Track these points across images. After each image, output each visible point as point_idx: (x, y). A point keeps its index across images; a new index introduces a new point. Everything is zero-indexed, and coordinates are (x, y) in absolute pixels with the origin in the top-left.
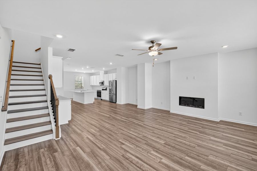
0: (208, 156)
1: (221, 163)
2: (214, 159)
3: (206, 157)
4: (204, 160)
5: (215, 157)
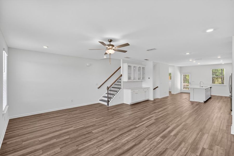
0: (60, 148)
1: (48, 151)
2: (55, 150)
3: (61, 146)
4: (59, 144)
5: (56, 152)
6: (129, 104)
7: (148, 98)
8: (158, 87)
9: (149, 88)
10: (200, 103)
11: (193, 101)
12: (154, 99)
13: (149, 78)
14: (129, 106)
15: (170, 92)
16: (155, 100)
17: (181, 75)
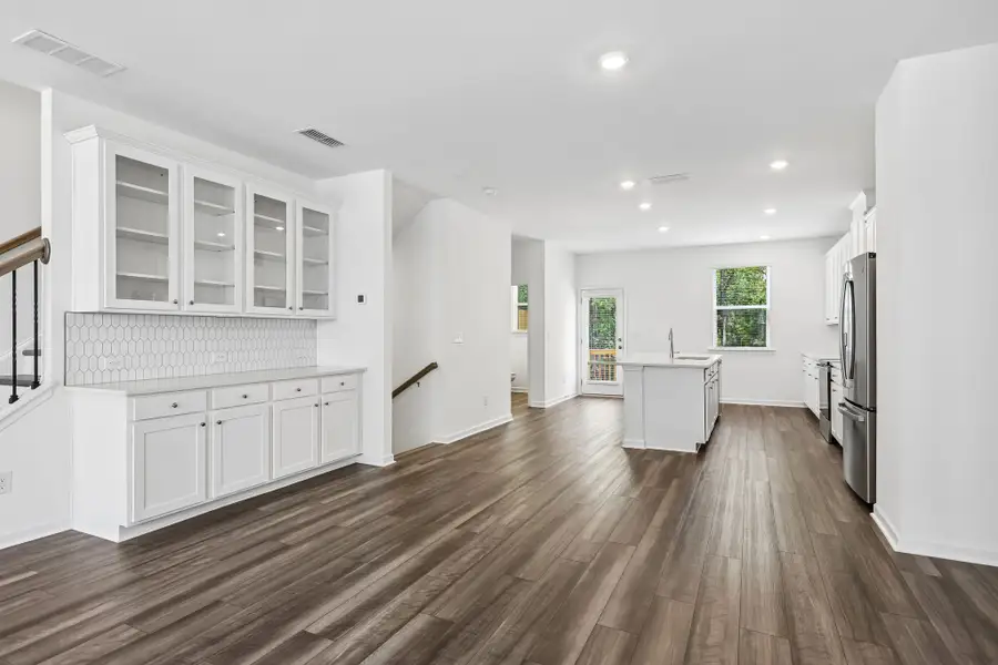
6: (116, 538)
7: (355, 452)
8: (433, 366)
9: (362, 371)
10: (677, 456)
11: (642, 447)
12: (397, 457)
13: (361, 299)
14: (116, 554)
15: (518, 398)
16: (403, 460)
17: (579, 301)
